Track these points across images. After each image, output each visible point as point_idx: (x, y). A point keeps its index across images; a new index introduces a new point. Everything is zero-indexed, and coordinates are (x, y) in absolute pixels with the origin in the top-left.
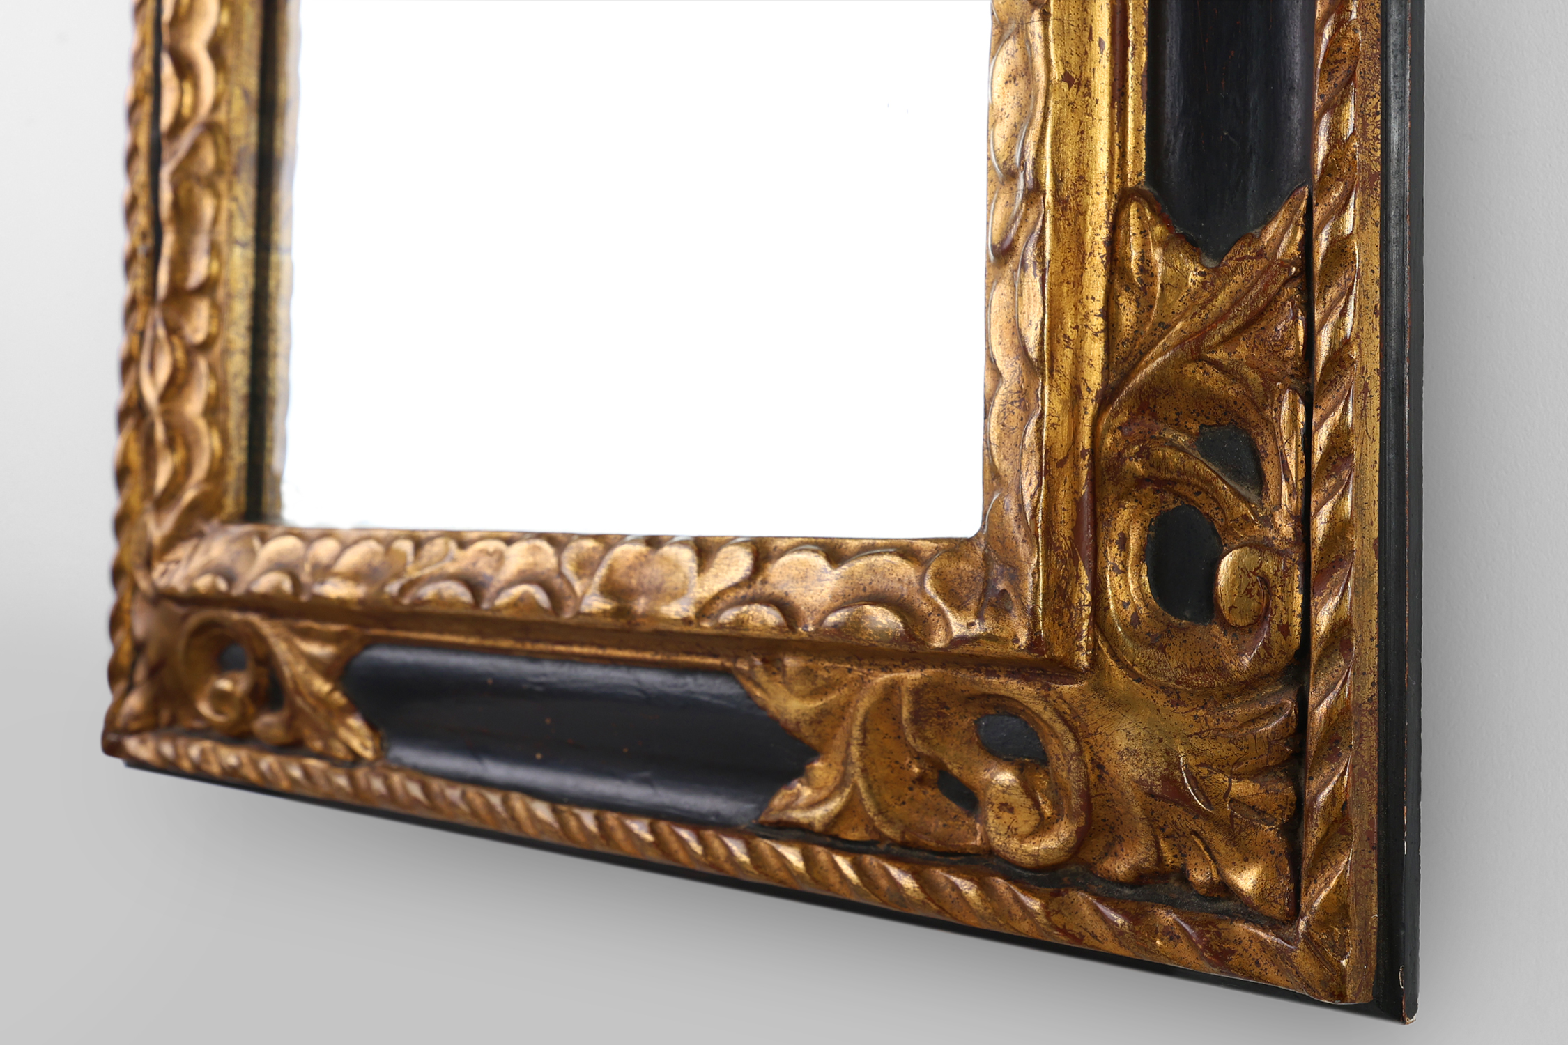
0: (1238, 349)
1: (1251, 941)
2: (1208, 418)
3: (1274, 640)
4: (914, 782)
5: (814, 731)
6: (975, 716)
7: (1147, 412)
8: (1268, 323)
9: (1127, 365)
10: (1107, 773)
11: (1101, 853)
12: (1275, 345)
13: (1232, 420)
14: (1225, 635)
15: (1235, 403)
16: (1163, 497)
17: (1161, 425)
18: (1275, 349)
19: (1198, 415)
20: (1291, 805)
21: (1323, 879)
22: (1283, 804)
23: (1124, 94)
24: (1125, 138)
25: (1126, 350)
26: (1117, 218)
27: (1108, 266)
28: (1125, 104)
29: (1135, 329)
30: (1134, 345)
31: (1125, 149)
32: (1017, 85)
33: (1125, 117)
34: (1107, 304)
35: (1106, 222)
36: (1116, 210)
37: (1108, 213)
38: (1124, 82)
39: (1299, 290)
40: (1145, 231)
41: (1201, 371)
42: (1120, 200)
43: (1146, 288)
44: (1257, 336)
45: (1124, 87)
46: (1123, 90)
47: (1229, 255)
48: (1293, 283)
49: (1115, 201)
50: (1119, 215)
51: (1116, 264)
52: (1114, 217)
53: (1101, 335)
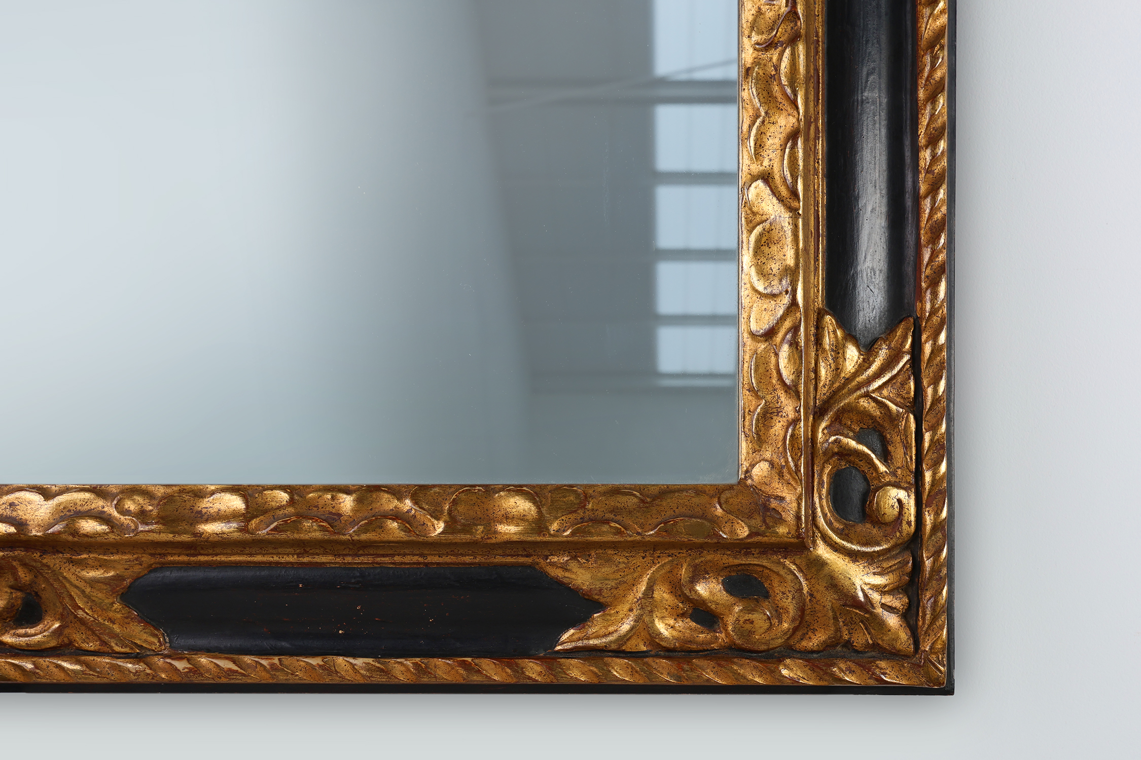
0: (883, 392)
1: (893, 667)
2: (864, 424)
3: (904, 528)
4: (678, 616)
5: (612, 593)
6: (722, 577)
7: (838, 420)
8: (897, 381)
9: (826, 397)
10: (815, 598)
11: (798, 639)
12: (901, 391)
13: (875, 426)
14: (874, 527)
15: (879, 418)
16: (840, 462)
17: (842, 427)
18: (901, 393)
19: (860, 423)
20: (907, 604)
21: (933, 634)
22: (904, 604)
23: (818, 260)
24: (818, 282)
25: (826, 389)
26: (819, 323)
27: (815, 347)
28: (818, 265)
29: (830, 379)
30: (830, 387)
31: (819, 289)
32: (770, 248)
33: (819, 272)
34: (815, 366)
35: (813, 324)
36: (818, 319)
37: (814, 320)
38: (818, 254)
39: (910, 366)
40: (834, 331)
41: (867, 402)
42: (819, 314)
43: (835, 359)
44: (891, 387)
45: (818, 256)
46: (818, 258)
47: (875, 347)
48: (909, 363)
49: (816, 314)
50: (820, 321)
51: (820, 346)
52: (817, 322)
53: (813, 381)
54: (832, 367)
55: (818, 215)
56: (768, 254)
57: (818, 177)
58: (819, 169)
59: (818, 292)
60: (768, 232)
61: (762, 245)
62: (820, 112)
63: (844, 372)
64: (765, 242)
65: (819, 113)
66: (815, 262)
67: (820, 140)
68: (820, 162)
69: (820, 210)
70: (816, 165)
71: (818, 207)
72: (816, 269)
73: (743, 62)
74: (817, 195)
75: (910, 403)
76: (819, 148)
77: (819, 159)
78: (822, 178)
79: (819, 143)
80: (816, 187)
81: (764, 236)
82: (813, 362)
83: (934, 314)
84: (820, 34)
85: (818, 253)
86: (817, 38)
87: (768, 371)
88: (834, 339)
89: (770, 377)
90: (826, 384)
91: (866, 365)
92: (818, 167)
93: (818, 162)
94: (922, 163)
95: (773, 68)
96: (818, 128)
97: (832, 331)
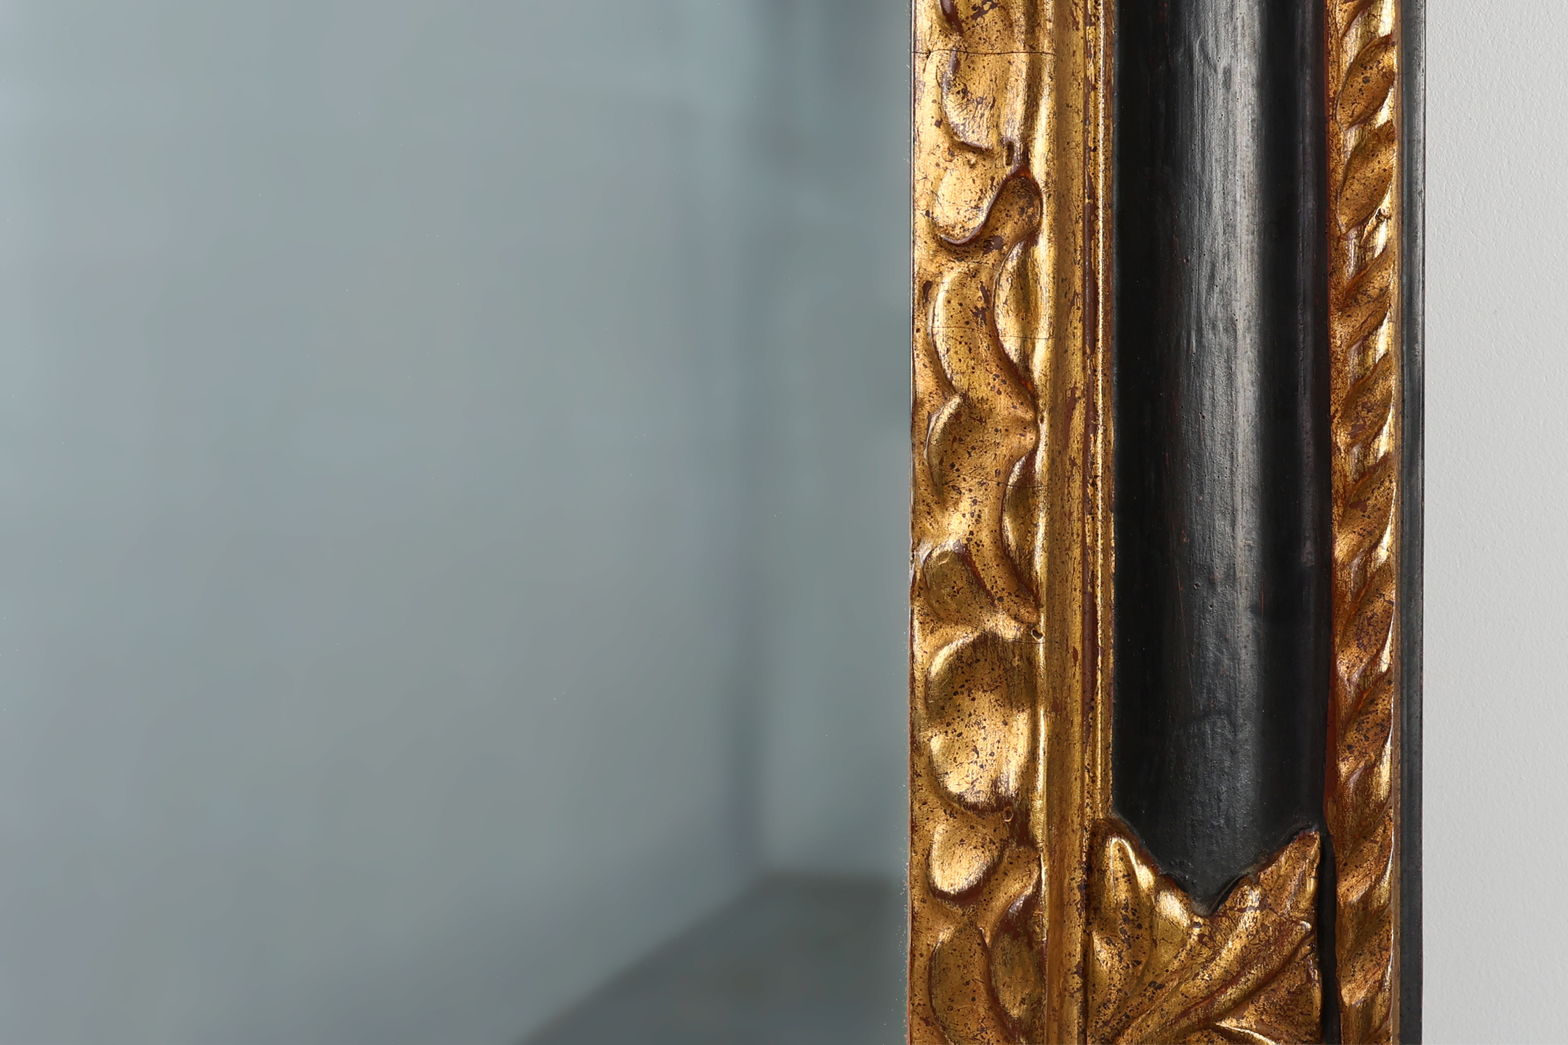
0: (1246, 1015)
8: (1279, 984)
9: (1109, 1030)
12: (1288, 1009)
18: (1288, 1013)
23: (1093, 709)
24: (1094, 760)
25: (1109, 1012)
26: (1093, 857)
27: (1083, 914)
28: (1094, 719)
29: (1119, 987)
30: (1118, 1007)
31: (1094, 774)
32: (974, 699)
33: (1095, 735)
34: (1084, 960)
35: (1080, 862)
36: (1091, 847)
37: (1081, 852)
38: (1093, 695)
39: (1312, 948)
40: (1129, 875)
41: (1206, 1039)
42: (1093, 834)
43: (1131, 940)
44: (1266, 999)
45: (1093, 699)
46: (1093, 704)
47: (1228, 904)
48: (1308, 941)
49: (1087, 835)
50: (1096, 854)
51: (1095, 914)
52: (1089, 855)
53: (1078, 995)
54: (1125, 958)
55: (1094, 605)
56: (970, 715)
57: (1093, 518)
58: (1095, 499)
59: (1094, 781)
60: (970, 665)
61: (956, 693)
62: (1100, 368)
63: (1152, 971)
64: (963, 686)
65: (1095, 371)
66: (1084, 714)
67: (1100, 431)
68: (1099, 484)
69: (1099, 595)
70: (1090, 490)
71: (1093, 587)
72: (1089, 729)
73: (916, 270)
74: (1090, 559)
75: (1311, 1035)
76: (1096, 453)
77: (1096, 476)
78: (1106, 519)
79: (1095, 441)
80: (1088, 540)
81: (960, 672)
82: (1079, 949)
83: (1365, 838)
84: (1100, 193)
85: (1094, 693)
86: (1091, 201)
87: (968, 983)
88: (1129, 895)
89: (974, 999)
90: (1109, 1001)
91: (1206, 952)
92: (1094, 495)
93: (1094, 484)
94: (1337, 483)
95: (980, 294)
96: (1095, 405)
97: (1124, 876)
